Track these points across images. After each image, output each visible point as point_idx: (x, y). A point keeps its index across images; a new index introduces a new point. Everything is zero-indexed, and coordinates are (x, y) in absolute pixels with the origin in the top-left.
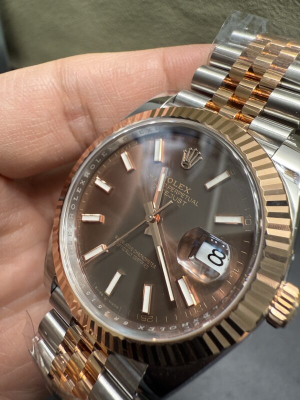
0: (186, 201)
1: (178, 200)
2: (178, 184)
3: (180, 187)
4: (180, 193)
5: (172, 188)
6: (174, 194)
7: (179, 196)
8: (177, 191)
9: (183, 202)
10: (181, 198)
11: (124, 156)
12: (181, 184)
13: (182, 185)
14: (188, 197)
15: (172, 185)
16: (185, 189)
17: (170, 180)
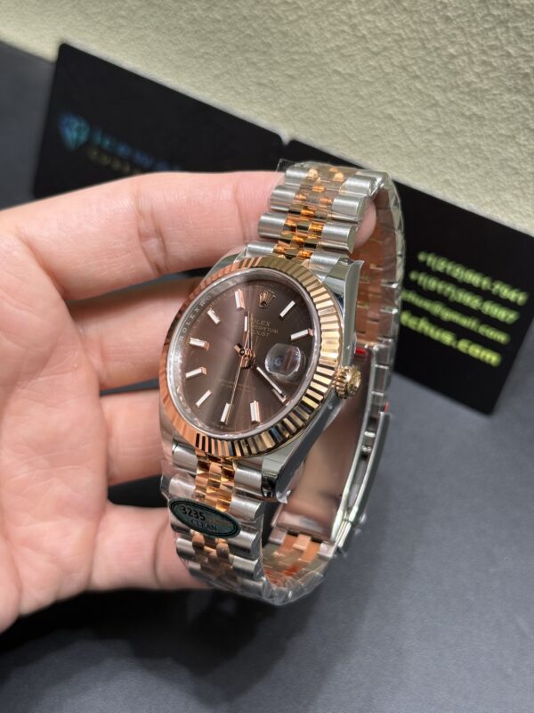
0: (269, 332)
7: (263, 330)
10: (265, 332)
11: (211, 313)
12: (262, 321)
14: (270, 329)
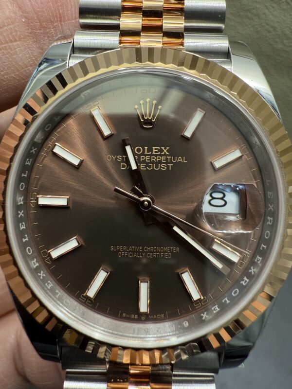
0: (171, 162)
1: (161, 167)
2: (150, 150)
3: (155, 152)
4: (159, 158)
5: (147, 158)
6: (153, 162)
7: (160, 162)
8: (153, 158)
9: (168, 167)
10: (164, 163)
12: (154, 148)
13: (156, 149)
14: (171, 159)
15: (143, 154)
16: (161, 151)
17: (139, 150)
